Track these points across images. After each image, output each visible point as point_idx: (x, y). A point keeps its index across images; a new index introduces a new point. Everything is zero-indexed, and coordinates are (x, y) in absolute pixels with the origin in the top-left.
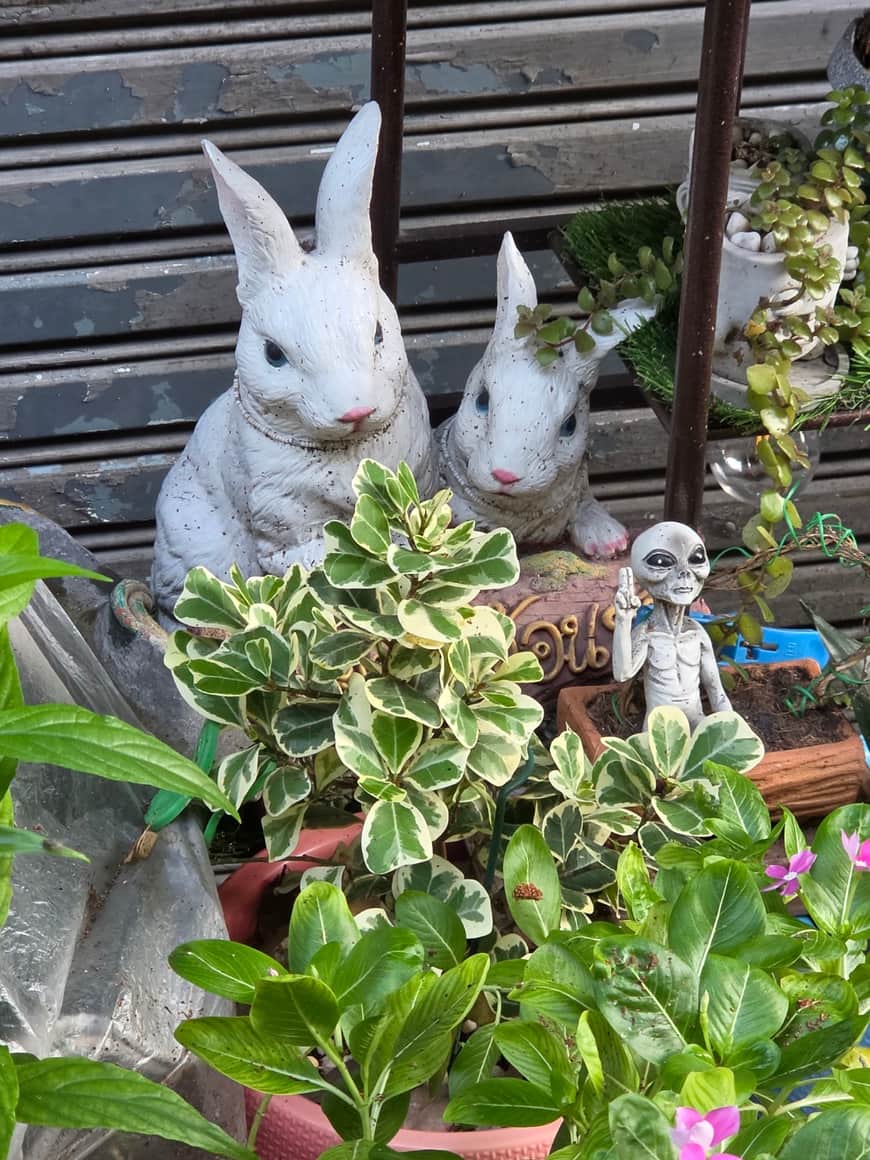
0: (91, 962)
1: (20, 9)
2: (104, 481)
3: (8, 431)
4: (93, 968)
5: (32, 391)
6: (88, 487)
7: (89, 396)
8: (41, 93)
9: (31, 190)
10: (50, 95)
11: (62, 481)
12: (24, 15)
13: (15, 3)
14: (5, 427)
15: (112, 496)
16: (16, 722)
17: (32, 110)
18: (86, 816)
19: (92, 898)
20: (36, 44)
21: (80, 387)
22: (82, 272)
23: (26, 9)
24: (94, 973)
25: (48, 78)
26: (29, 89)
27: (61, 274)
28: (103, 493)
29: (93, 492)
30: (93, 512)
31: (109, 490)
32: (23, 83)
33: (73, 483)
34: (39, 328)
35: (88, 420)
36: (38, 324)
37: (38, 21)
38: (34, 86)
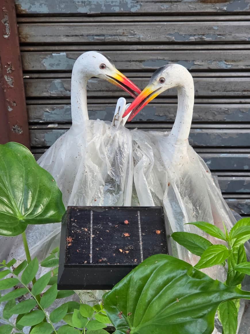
0: (245, 322)
1: (240, 92)
2: (246, 204)
3: (225, 190)
4: (245, 323)
5: (232, 182)
6: (242, 205)
7: (245, 184)
8: (243, 112)
9: (237, 134)
10: (245, 113)
11: (236, 203)
12: (241, 94)
13: (239, 91)
14: (224, 189)
15: (248, 208)
16: (247, 265)
17: (240, 116)
18: (245, 286)
19: (246, 306)
20: (243, 100)
21: (243, 181)
22: (247, 154)
23: (242, 92)
24: (245, 325)
25: (245, 109)
26: (240, 111)
27: (242, 154)
28: (246, 207)
29: (243, 206)
30: (243, 211)
31: (247, 206)
32: (239, 110)
33: (239, 204)
34: (235, 167)
35: (244, 189)
36: (235, 166)
37: (244, 95)
38: (241, 110)
